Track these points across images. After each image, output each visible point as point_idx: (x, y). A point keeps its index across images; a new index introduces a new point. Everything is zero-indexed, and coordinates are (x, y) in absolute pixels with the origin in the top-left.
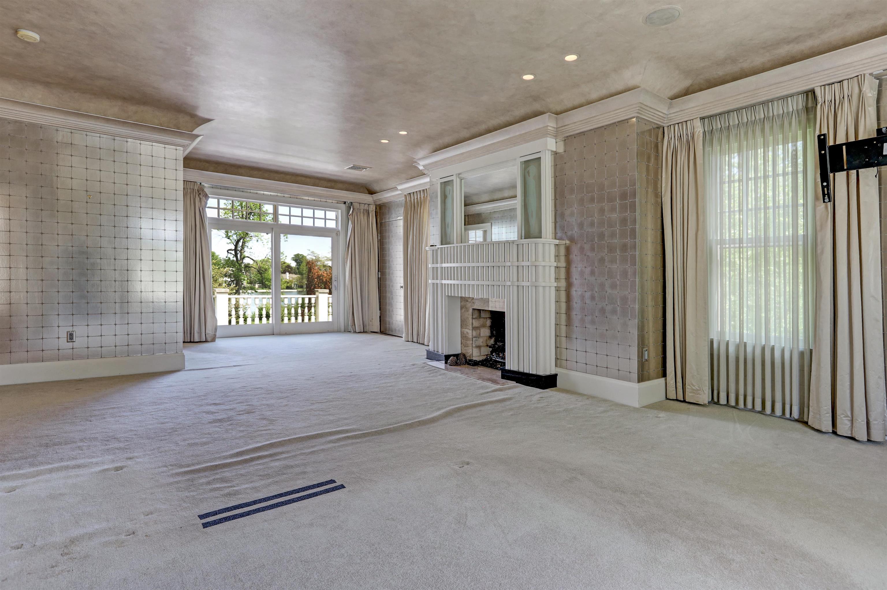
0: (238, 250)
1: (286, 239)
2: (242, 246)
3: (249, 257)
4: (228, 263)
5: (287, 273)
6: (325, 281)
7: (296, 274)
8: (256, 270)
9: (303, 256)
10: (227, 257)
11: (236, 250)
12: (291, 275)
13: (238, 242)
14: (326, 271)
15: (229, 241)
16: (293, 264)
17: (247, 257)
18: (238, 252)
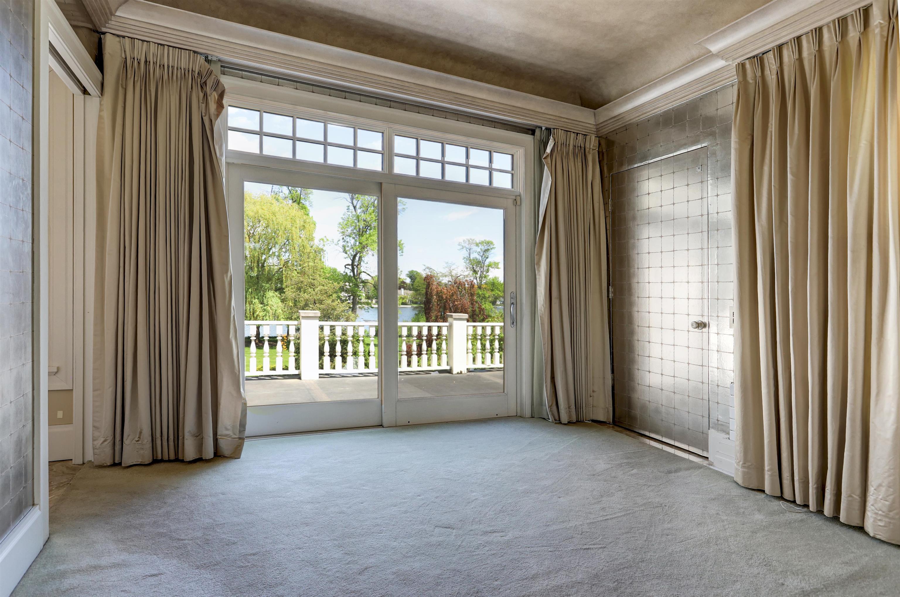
0: (355, 265)
1: (402, 254)
2: (359, 260)
3: (365, 272)
4: (346, 278)
5: (402, 289)
6: (445, 298)
7: (410, 290)
8: (372, 285)
9: (417, 273)
10: (344, 272)
11: (352, 265)
12: (406, 291)
13: (355, 256)
14: (446, 287)
15: (346, 255)
16: (408, 281)
17: (363, 272)
18: (355, 267)
